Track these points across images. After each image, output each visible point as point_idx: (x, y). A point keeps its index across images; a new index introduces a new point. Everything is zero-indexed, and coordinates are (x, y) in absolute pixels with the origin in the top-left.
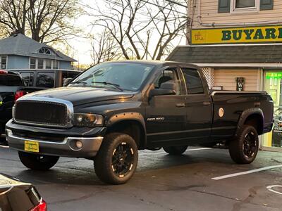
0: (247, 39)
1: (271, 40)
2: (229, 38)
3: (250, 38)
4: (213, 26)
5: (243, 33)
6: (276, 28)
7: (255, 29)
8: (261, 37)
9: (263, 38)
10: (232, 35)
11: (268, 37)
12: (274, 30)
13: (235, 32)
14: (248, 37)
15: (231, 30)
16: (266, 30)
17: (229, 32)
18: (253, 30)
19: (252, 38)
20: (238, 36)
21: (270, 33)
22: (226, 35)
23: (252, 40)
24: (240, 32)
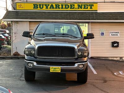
0: (46, 8)
1: (58, 9)
2: (37, 8)
3: (48, 8)
4: (27, 1)
5: (44, 6)
6: (60, 4)
7: (50, 4)
8: (53, 8)
9: (54, 8)
10: (39, 6)
11: (56, 8)
12: (59, 5)
13: (40, 5)
14: (47, 8)
15: (38, 4)
16: (55, 5)
17: (37, 5)
18: (49, 5)
19: (49, 8)
20: (41, 7)
21: (57, 6)
22: (35, 6)
23: (49, 9)
24: (43, 5)
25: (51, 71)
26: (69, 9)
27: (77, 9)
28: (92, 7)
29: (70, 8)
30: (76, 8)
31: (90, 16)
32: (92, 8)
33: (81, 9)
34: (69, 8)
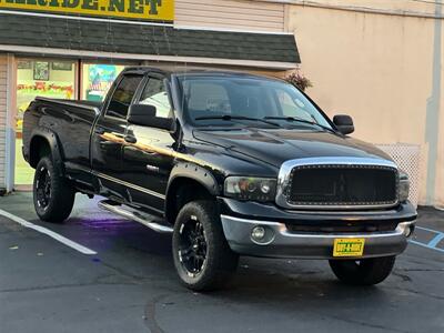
1: (38, 7)
9: (24, 2)
23: (4, 4)
25: (335, 254)
26: (78, 9)
27: (106, 13)
28: (158, 8)
29: (83, 7)
30: (103, 9)
31: (153, 41)
32: (156, 13)
33: (120, 10)
34: (80, 6)
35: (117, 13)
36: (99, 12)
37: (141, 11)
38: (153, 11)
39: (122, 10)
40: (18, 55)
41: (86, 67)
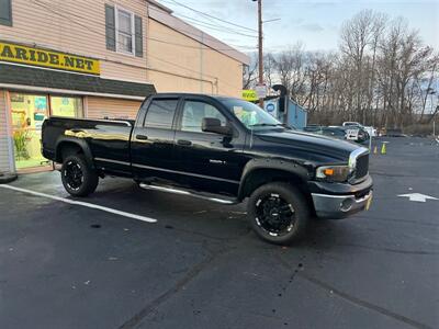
35: (70, 68)
36: (60, 66)
37: (83, 67)
38: (89, 68)
39: (72, 66)
40: (12, 91)
41: (53, 99)
